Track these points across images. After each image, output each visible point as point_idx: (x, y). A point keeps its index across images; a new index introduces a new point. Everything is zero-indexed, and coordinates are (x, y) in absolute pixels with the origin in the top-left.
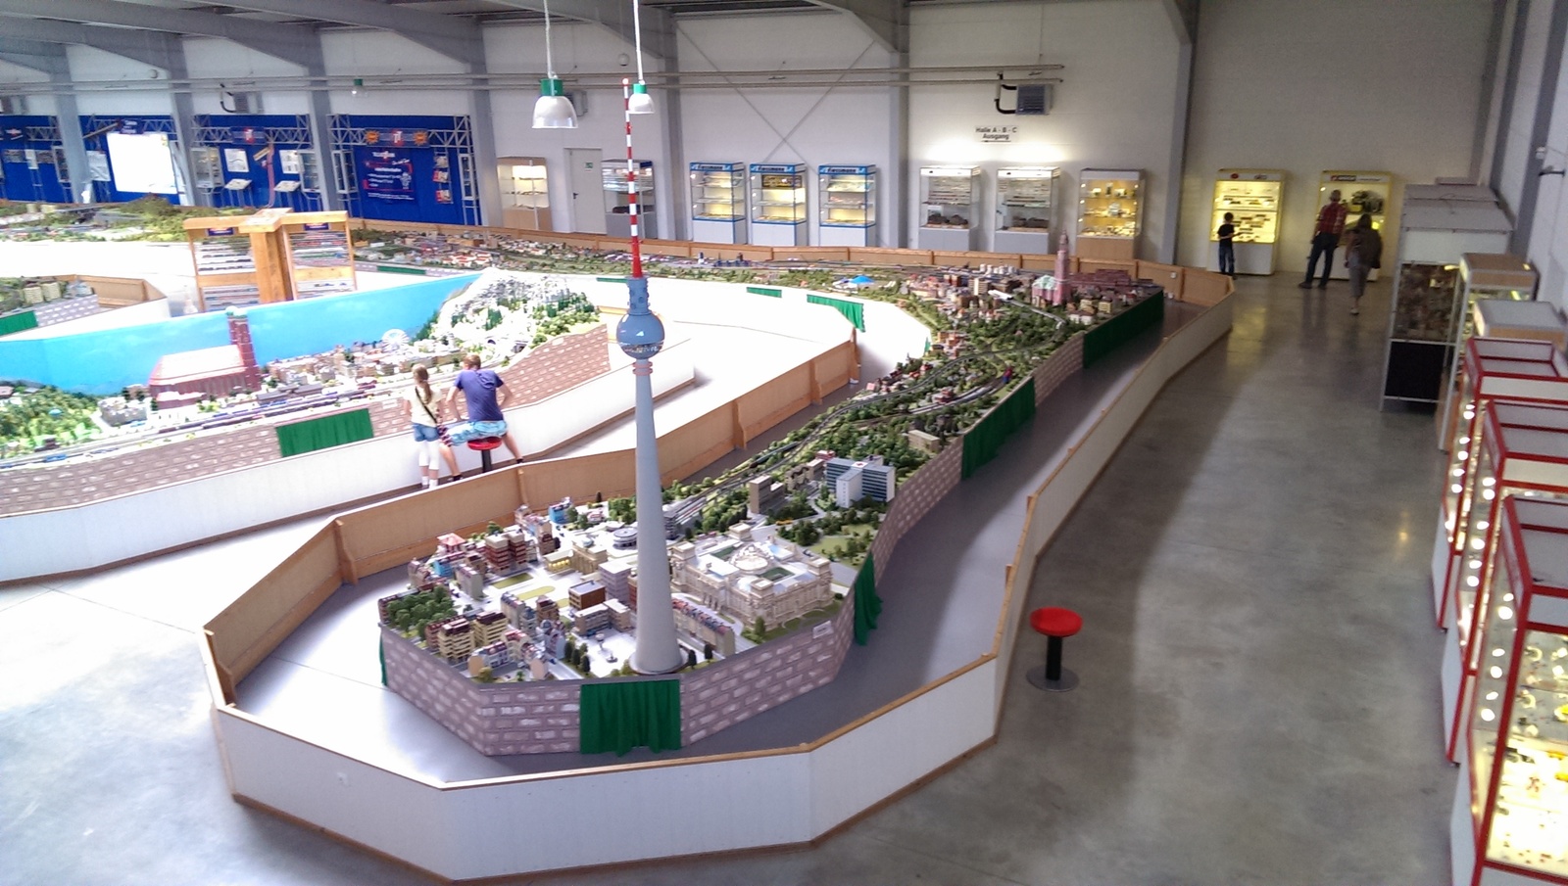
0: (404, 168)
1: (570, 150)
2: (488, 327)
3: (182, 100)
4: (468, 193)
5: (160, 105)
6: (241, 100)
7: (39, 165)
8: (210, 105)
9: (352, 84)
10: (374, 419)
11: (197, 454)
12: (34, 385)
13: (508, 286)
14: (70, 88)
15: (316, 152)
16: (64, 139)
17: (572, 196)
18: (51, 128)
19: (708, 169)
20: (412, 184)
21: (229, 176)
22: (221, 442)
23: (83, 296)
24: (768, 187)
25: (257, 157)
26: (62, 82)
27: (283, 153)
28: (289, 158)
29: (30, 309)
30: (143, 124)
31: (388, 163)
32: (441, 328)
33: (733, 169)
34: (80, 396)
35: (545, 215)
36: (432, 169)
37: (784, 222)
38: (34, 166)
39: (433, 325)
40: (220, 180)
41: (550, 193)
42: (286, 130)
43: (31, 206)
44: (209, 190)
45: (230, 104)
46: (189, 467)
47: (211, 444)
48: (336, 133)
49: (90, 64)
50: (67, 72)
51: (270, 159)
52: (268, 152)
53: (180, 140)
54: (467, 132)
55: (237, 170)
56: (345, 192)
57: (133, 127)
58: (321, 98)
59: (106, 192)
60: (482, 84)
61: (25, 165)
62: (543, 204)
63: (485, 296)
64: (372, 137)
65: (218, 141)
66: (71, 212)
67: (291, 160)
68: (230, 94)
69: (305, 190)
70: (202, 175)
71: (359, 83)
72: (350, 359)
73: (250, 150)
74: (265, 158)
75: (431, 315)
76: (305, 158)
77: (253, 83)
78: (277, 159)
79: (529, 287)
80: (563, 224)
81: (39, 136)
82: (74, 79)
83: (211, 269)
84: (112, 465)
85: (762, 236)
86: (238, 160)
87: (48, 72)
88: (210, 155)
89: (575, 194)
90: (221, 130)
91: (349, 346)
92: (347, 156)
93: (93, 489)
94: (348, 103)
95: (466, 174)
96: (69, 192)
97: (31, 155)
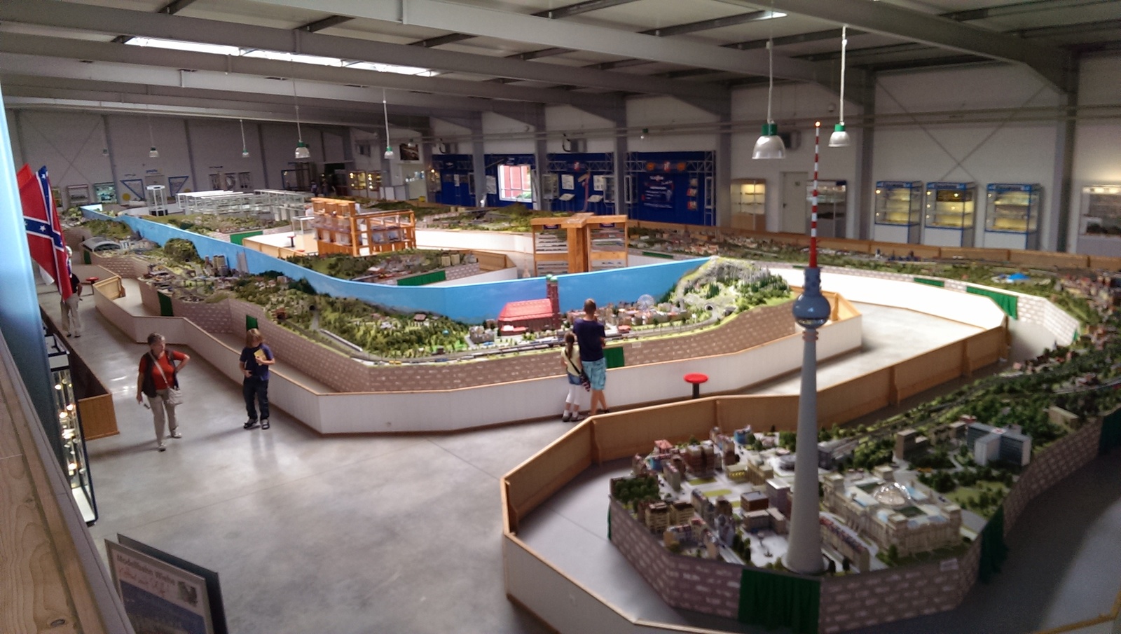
0: (668, 187)
1: (785, 174)
2: (708, 297)
3: (541, 145)
4: (709, 203)
5: (528, 148)
6: (574, 144)
7: (460, 184)
8: (556, 147)
9: (642, 131)
10: (626, 354)
11: (519, 366)
12: (437, 315)
13: (726, 269)
14: (482, 138)
15: (615, 176)
16: (475, 170)
17: (782, 206)
18: (469, 162)
19: (890, 187)
20: (673, 197)
21: (563, 192)
22: (533, 360)
23: (472, 263)
24: (941, 200)
25: (580, 180)
26: (478, 136)
27: (595, 177)
28: (598, 181)
29: (443, 269)
30: (517, 160)
31: (659, 183)
32: (678, 296)
33: (914, 187)
34: (460, 323)
35: (761, 220)
36: (687, 186)
37: (953, 228)
38: (457, 185)
39: (672, 294)
40: (557, 194)
41: (766, 205)
42: (599, 163)
43: (452, 208)
44: (550, 200)
45: (568, 147)
46: (513, 374)
47: (527, 361)
48: (628, 164)
49: (495, 124)
50: (480, 129)
51: (587, 181)
52: (587, 177)
53: (538, 172)
54: (712, 162)
55: (567, 188)
56: (630, 202)
57: (512, 161)
58: (622, 143)
59: (494, 200)
60: (728, 129)
61: (453, 183)
62: (761, 211)
63: (709, 275)
64: (651, 166)
65: (558, 170)
66: (473, 212)
67: (600, 182)
68: (568, 140)
69: (606, 201)
70: (547, 191)
71: (646, 131)
72: (616, 313)
73: (576, 175)
74: (584, 180)
75: (671, 286)
76: (608, 180)
77: (582, 133)
78: (591, 181)
79: (741, 270)
80: (774, 226)
81: (462, 167)
82: (485, 132)
83: (543, 250)
84: (471, 368)
85: (932, 238)
86: (568, 181)
87: (470, 128)
88: (553, 178)
89: (784, 205)
90: (559, 164)
91: (617, 304)
92: (634, 179)
93: (459, 381)
94: (638, 145)
95: (709, 191)
96: (474, 201)
97: (457, 177)
